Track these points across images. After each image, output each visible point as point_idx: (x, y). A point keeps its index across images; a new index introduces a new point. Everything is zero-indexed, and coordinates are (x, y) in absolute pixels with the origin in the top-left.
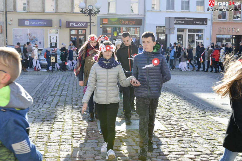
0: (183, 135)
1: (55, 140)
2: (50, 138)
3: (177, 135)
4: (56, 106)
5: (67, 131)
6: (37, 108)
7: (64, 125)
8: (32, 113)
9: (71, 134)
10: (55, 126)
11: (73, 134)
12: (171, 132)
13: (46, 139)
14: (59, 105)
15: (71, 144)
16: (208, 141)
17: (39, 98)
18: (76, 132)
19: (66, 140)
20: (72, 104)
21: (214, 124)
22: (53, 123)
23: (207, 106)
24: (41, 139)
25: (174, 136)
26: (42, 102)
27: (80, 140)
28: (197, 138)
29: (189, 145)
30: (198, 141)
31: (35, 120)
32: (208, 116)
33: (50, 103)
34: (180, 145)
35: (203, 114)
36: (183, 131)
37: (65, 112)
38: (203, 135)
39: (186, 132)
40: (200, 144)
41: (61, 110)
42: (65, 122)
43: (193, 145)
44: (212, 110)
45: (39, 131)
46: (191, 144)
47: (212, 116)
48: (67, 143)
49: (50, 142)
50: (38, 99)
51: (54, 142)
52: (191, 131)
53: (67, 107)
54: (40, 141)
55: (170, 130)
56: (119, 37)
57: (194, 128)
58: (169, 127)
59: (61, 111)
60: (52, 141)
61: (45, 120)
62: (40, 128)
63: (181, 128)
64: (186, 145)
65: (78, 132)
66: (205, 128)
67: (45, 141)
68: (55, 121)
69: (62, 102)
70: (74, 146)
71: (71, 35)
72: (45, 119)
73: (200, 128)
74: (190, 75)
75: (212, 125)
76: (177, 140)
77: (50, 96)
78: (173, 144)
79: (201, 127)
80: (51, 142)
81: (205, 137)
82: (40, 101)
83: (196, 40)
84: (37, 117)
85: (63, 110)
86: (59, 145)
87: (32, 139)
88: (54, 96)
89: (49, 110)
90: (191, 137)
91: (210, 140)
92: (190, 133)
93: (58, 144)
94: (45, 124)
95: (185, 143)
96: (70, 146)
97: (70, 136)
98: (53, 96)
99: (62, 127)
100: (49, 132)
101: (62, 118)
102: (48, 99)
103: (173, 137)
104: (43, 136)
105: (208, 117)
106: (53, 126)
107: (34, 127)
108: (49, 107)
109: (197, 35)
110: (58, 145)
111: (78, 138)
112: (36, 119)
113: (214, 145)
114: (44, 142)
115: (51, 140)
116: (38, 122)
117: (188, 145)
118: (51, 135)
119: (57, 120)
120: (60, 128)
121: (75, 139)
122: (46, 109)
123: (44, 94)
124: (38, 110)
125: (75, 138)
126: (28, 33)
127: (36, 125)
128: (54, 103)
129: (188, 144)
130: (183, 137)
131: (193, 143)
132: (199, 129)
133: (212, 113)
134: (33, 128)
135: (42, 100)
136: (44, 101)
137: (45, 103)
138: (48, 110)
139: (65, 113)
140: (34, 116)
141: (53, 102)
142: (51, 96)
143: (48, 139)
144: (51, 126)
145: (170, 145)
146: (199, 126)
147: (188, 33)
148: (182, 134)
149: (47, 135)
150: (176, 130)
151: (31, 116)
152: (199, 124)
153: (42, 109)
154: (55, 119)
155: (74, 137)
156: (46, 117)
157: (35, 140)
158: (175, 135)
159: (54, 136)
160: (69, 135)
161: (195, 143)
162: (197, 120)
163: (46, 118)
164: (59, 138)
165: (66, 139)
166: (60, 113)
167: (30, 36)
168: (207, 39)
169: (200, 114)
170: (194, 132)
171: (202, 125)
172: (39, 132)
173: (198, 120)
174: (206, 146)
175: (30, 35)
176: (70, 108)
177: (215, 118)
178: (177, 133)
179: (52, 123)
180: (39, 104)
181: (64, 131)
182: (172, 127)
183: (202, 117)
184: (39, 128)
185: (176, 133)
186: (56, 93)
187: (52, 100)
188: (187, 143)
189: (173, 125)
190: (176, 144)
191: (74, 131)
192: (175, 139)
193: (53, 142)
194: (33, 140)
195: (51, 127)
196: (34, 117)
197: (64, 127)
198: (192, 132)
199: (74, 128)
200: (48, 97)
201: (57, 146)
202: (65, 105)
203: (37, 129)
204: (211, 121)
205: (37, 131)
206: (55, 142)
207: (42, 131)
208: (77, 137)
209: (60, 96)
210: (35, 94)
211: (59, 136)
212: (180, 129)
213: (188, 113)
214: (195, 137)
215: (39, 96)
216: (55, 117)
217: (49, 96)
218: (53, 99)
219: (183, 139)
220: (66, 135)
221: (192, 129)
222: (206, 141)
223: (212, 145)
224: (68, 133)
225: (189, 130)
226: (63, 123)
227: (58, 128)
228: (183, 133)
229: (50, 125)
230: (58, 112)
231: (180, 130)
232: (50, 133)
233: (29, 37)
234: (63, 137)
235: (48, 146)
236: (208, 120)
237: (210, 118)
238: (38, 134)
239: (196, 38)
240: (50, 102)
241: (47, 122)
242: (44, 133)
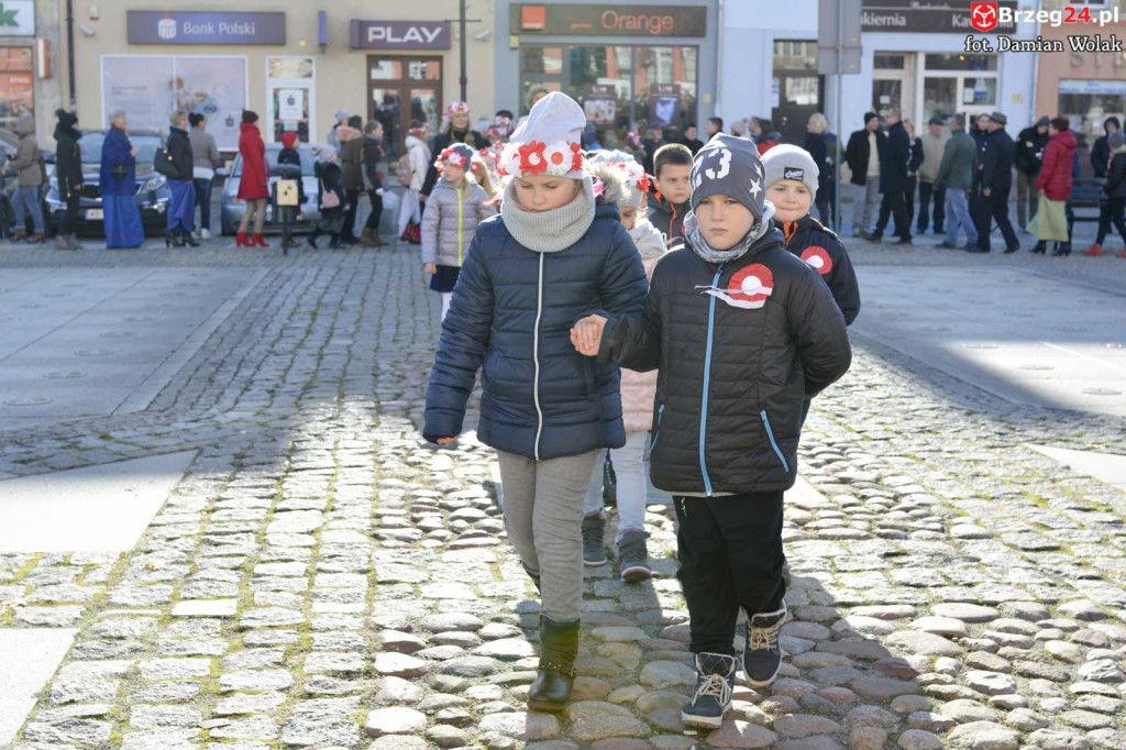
0: (906, 530)
1: (291, 550)
2: (265, 540)
3: (879, 530)
4: (300, 399)
5: (347, 512)
6: (208, 409)
7: (335, 485)
8: (184, 430)
9: (368, 522)
10: (293, 489)
11: (376, 522)
12: (848, 513)
13: (248, 545)
14: (311, 398)
15: (365, 567)
16: (1029, 555)
17: (221, 365)
18: (390, 515)
19: (343, 552)
20: (378, 391)
21: (1053, 481)
22: (284, 477)
23: (1016, 402)
24: (224, 544)
25: (865, 533)
26: (234, 383)
27: (409, 553)
28: (973, 541)
29: (935, 575)
30: (980, 555)
31: (197, 461)
32: (1027, 445)
33: (270, 385)
34: (893, 572)
35: (1000, 434)
36: (907, 510)
37: (342, 426)
38: (1001, 530)
39: (921, 517)
40: (988, 569)
41: (323, 418)
42: (339, 470)
43: (957, 575)
44: (1044, 419)
45: (214, 511)
46: (947, 570)
47: (1043, 444)
48: (345, 564)
49: (264, 557)
50: (217, 371)
51: (286, 561)
52: (944, 510)
53: (351, 404)
54: (220, 556)
55: (845, 506)
56: (601, 93)
57: (959, 499)
58: (840, 494)
59: (321, 421)
60: (277, 554)
61: (244, 461)
62: (223, 495)
63: (896, 499)
64: (921, 575)
65: (399, 516)
66: (1010, 496)
67: (242, 555)
68: (295, 466)
69: (326, 382)
70: (380, 580)
71: (372, 84)
72: (244, 457)
73: (986, 499)
74: (935, 265)
75: (1047, 484)
76: (877, 553)
77: (272, 358)
78: (857, 568)
79: (991, 495)
80: (272, 561)
81: (1012, 538)
82: (223, 378)
83: (965, 103)
84: (208, 448)
85: (331, 419)
86: (307, 573)
87: (181, 547)
88: (291, 356)
89: (267, 418)
90: (948, 538)
91: (1037, 550)
92: (939, 518)
93: (304, 570)
94: (247, 478)
95: (916, 566)
96: (364, 577)
97: (362, 532)
98: (287, 359)
99: (325, 493)
100: (262, 514)
101: (329, 453)
102: (264, 368)
103: (859, 538)
104: (234, 533)
105: (1026, 449)
106: (284, 486)
107: (195, 493)
108: (267, 403)
109: (970, 83)
110: (307, 571)
111: (402, 543)
112: (201, 458)
113: (1058, 572)
114: (238, 561)
115: (272, 550)
116: (215, 472)
117: (929, 572)
118: (271, 527)
119: (302, 461)
120: (317, 498)
121: (388, 547)
122: (250, 414)
123: (242, 350)
124: (216, 419)
125: (384, 543)
126: (175, 79)
127: (200, 484)
128: (288, 388)
129: (933, 570)
130: (906, 538)
131: (956, 567)
132: (984, 503)
133: (1046, 431)
134: (186, 495)
135: (235, 374)
136: (242, 377)
137: (246, 389)
138: (261, 419)
139: (340, 429)
140: (192, 446)
141: (284, 382)
142: (276, 359)
143: (258, 546)
144: (272, 486)
145: (845, 571)
146: (981, 487)
147: (923, 73)
148: (901, 523)
149: (254, 526)
150: (873, 504)
151: (180, 444)
152: (981, 479)
153: (233, 415)
154: (293, 458)
155: (384, 539)
156: (249, 448)
157: (196, 552)
158: (870, 530)
159: (286, 533)
160: (357, 526)
161: (966, 564)
162: (972, 463)
163: (249, 452)
164: (310, 540)
165: (342, 546)
166: (319, 432)
167: (181, 91)
168: (1017, 98)
169: (985, 438)
170: (959, 516)
171: (995, 485)
172: (214, 517)
173: (976, 461)
174: (1020, 578)
175: (180, 82)
176: (364, 411)
177: (1058, 454)
178: (878, 520)
179: (278, 474)
180: (217, 391)
181: (333, 510)
182: (855, 495)
183: (998, 450)
184: (214, 495)
185: (870, 521)
186: (300, 345)
187: (282, 373)
188: (926, 567)
189: (856, 484)
190: (875, 570)
191: (380, 511)
192: (868, 545)
193: (283, 557)
194: (185, 552)
195: (273, 491)
196: (196, 448)
197: (336, 491)
198: (950, 518)
199: (381, 497)
200: (263, 361)
201: (298, 576)
202: (342, 396)
203: (209, 500)
204: (1039, 464)
205: (208, 512)
206: (292, 561)
207: (227, 512)
208: (398, 538)
209: (321, 357)
210: (203, 347)
211: (311, 533)
212: (891, 501)
213: (929, 431)
214: (963, 537)
215: (222, 357)
216: (294, 450)
217: (267, 356)
218: (286, 371)
219: (904, 545)
220: (342, 526)
221: (950, 501)
222: (1016, 556)
223: (1046, 575)
224: (354, 519)
225: (934, 509)
226: (333, 475)
227: (305, 498)
228: (904, 519)
229: (266, 482)
230: (310, 426)
231: (890, 507)
232: (269, 520)
233: (178, 94)
234: (326, 536)
235: (259, 576)
236: (1027, 464)
237: (1033, 455)
238: (211, 526)
239: (962, 94)
240: (274, 383)
241: (257, 470)
242: (239, 518)
